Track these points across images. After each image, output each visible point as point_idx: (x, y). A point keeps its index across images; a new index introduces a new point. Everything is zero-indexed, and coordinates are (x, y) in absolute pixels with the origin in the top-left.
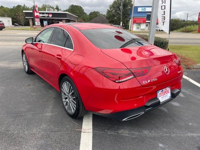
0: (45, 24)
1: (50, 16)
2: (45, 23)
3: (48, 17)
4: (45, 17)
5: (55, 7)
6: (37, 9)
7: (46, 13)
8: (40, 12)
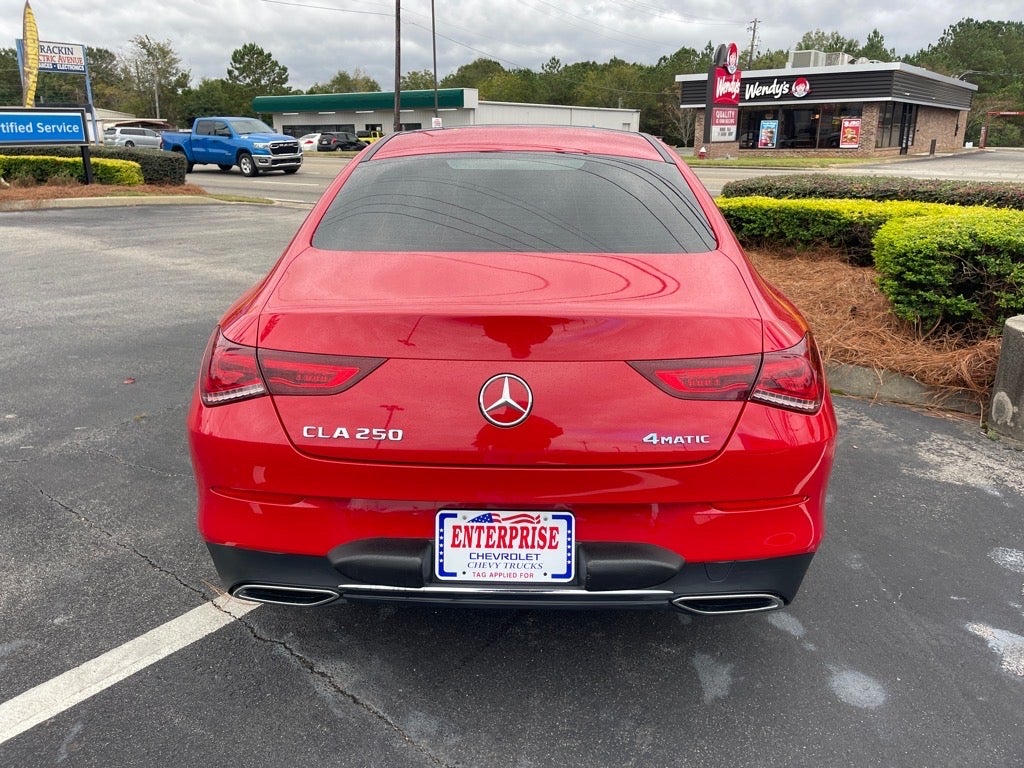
0: (763, 135)
1: (801, 90)
2: (769, 128)
3: (789, 96)
4: (770, 97)
5: (863, 44)
6: (732, 61)
7: (781, 80)
8: (745, 74)
